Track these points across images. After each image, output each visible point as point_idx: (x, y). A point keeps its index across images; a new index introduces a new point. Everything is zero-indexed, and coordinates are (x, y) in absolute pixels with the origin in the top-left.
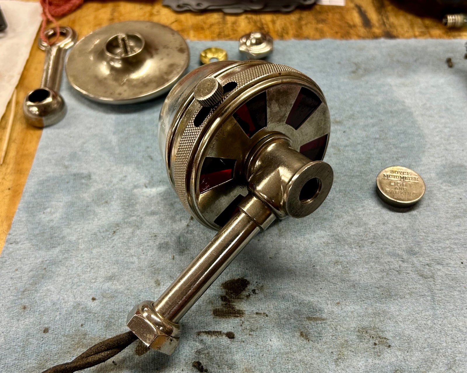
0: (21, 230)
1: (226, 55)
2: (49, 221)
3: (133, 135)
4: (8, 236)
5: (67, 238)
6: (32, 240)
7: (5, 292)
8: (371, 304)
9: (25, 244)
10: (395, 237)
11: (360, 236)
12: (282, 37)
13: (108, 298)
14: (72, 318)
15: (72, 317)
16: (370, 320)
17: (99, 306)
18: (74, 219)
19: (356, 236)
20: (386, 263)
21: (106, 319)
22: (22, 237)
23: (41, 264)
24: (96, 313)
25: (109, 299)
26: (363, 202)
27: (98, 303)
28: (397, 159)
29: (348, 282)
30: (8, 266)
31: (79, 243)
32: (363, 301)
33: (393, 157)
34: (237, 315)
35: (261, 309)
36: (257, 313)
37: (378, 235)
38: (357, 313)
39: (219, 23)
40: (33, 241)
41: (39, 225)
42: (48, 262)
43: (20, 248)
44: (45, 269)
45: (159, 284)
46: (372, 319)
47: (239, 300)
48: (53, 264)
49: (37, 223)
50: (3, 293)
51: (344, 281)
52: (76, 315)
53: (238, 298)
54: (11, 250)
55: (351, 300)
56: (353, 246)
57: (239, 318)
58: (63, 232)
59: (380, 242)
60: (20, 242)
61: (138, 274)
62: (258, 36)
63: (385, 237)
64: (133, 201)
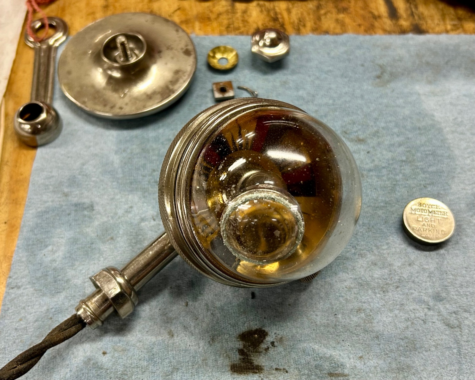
0: (22, 272)
1: (237, 55)
2: (51, 261)
4: (8, 279)
5: (73, 281)
6: (34, 283)
7: (10, 345)
8: (395, 358)
9: (27, 288)
10: (422, 281)
11: (384, 279)
12: (298, 31)
13: (120, 351)
14: (83, 375)
15: (83, 373)
16: (393, 376)
17: (111, 360)
18: (78, 258)
19: (380, 279)
20: (411, 311)
21: (119, 376)
22: (24, 280)
23: (46, 313)
24: (108, 369)
25: (121, 353)
26: (388, 238)
27: (109, 357)
28: (424, 186)
29: (371, 333)
30: (12, 315)
31: (85, 287)
32: (387, 354)
33: (420, 185)
34: (255, 371)
35: (280, 364)
36: (276, 369)
37: (404, 277)
38: (381, 369)
39: (227, 12)
40: (36, 285)
41: (41, 266)
42: (53, 310)
43: (23, 293)
44: (51, 318)
45: (173, 336)
46: (395, 375)
47: (257, 354)
48: (59, 313)
49: (39, 264)
50: (9, 347)
51: (367, 331)
52: (87, 371)
53: (256, 352)
54: (13, 295)
55: (374, 354)
56: (376, 291)
57: (258, 374)
58: (67, 274)
59: (405, 286)
60: (22, 286)
61: (150, 324)
62: (273, 35)
63: (411, 280)
64: (140, 237)
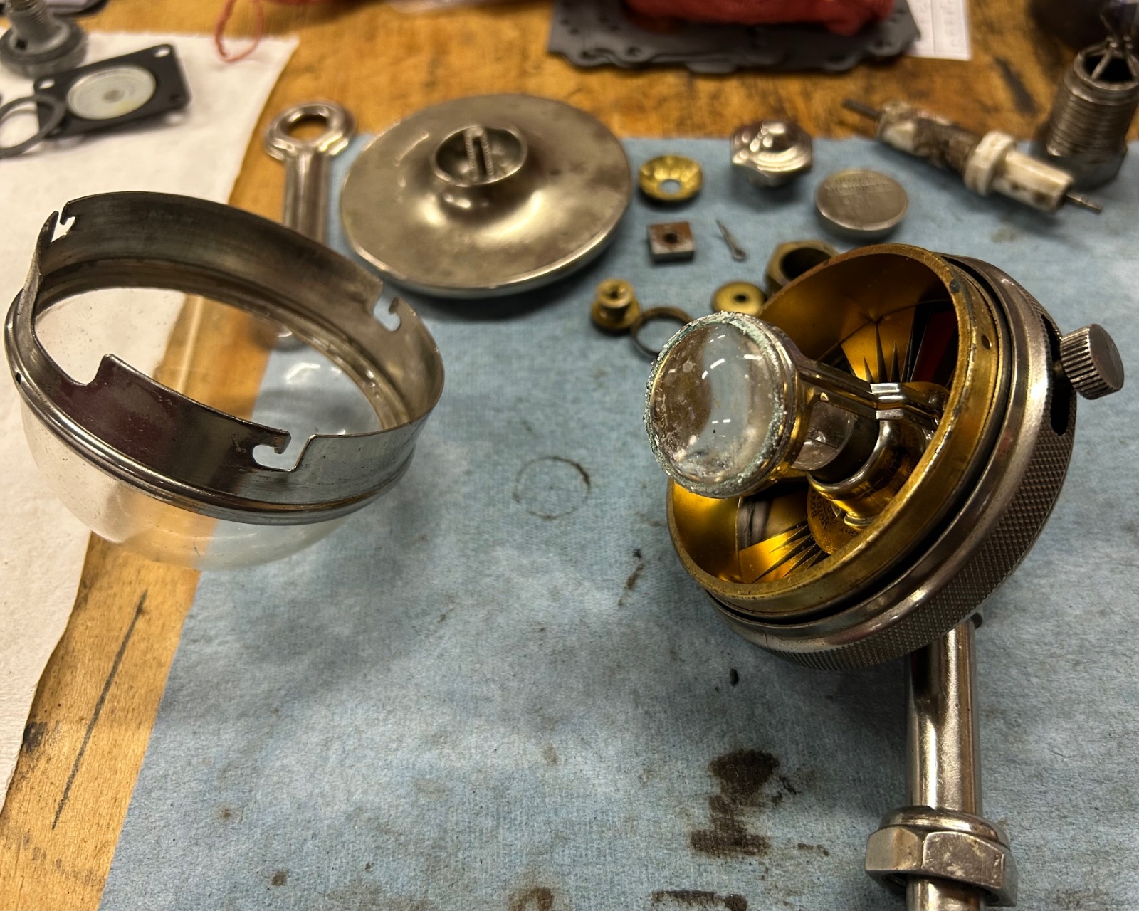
0: (218, 607)
1: (700, 176)
2: (285, 583)
3: (485, 366)
4: (187, 621)
5: (330, 629)
6: (245, 632)
7: (179, 769)
8: (1085, 827)
9: (227, 642)
10: (1131, 650)
11: (1046, 644)
12: (828, 133)
13: (431, 793)
14: (343, 846)
15: (343, 843)
16: (1084, 870)
17: (410, 814)
18: (345, 580)
19: (1037, 644)
20: (1114, 717)
21: (426, 851)
22: (221, 624)
23: (266, 698)
24: (401, 834)
25: (434, 796)
26: (1048, 552)
27: (406, 806)
28: (1122, 442)
29: (1024, 766)
30: (188, 702)
31: (358, 644)
32: (1065, 817)
33: (1112, 438)
34: (751, 848)
35: (810, 835)
36: (801, 846)
37: (1090, 642)
38: (1052, 852)
39: (678, 96)
40: (246, 637)
41: (261, 594)
42: (283, 692)
43: (216, 653)
44: (277, 710)
45: (555, 761)
46: (1089, 868)
47: (754, 809)
48: (295, 699)
49: (257, 589)
50: (174, 773)
51: (1014, 762)
52: (352, 838)
53: (753, 804)
54: (194, 657)
55: (1032, 815)
56: (1030, 670)
57: (757, 858)
58: (320, 614)
59: (1095, 662)
60: (216, 636)
61: (502, 730)
62: (778, 129)
63: (1107, 649)
64: (487, 536)
